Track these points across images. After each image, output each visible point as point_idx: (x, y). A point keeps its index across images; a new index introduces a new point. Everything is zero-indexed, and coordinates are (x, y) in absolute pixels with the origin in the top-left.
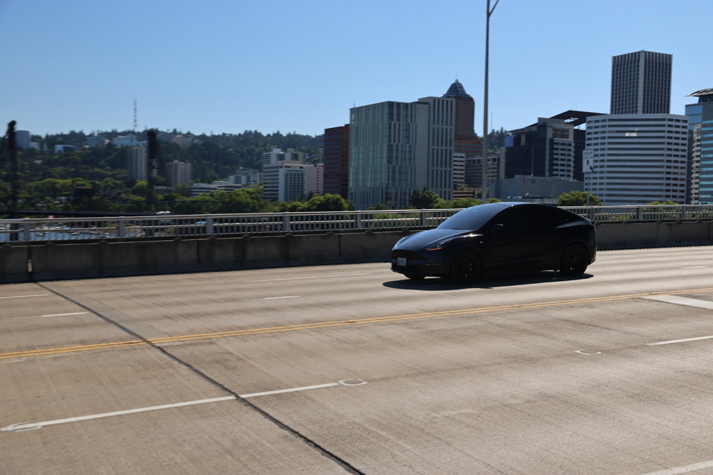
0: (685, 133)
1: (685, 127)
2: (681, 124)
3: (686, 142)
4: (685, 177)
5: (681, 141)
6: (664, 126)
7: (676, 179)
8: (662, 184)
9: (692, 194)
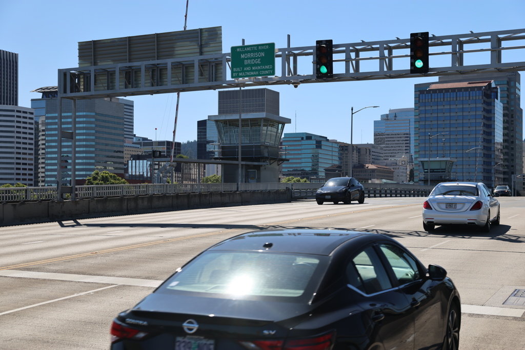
0: (32, 124)
1: (31, 119)
2: (28, 115)
3: (33, 131)
4: (33, 162)
5: (28, 131)
6: (13, 116)
7: (25, 164)
8: (12, 169)
9: (39, 177)
